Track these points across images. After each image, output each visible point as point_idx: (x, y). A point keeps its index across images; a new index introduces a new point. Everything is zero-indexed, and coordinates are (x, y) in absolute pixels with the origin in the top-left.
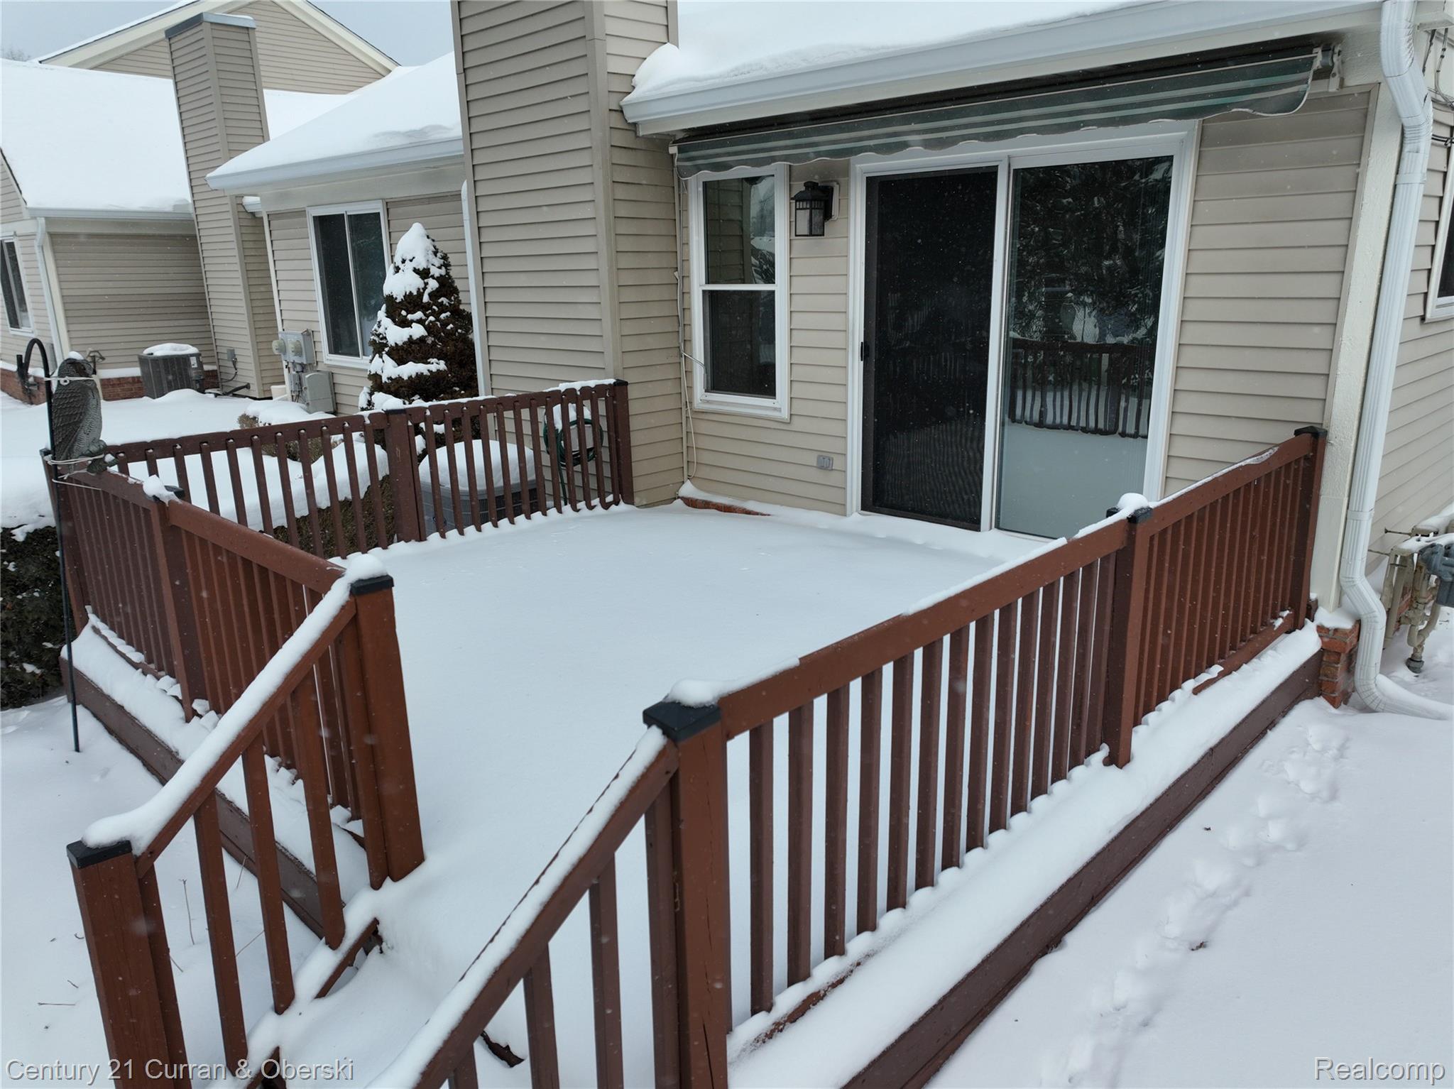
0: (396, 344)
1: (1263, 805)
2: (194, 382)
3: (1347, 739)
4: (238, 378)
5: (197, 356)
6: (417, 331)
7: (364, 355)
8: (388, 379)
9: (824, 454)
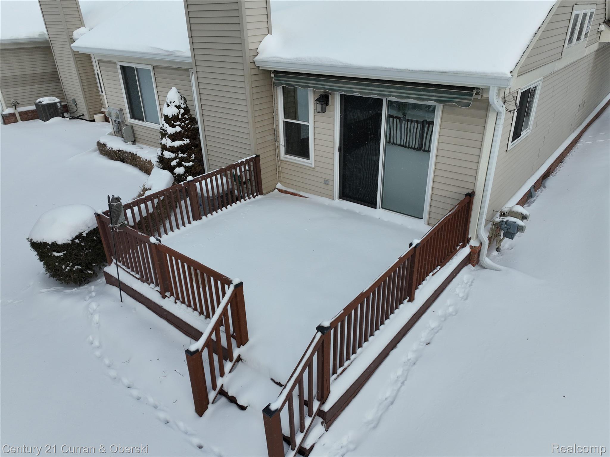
0: (171, 134)
1: (449, 302)
2: (60, 114)
3: (474, 279)
4: (78, 111)
5: (60, 102)
6: (178, 129)
7: (146, 121)
8: (169, 146)
9: (326, 180)
